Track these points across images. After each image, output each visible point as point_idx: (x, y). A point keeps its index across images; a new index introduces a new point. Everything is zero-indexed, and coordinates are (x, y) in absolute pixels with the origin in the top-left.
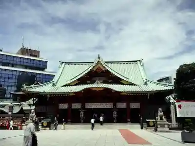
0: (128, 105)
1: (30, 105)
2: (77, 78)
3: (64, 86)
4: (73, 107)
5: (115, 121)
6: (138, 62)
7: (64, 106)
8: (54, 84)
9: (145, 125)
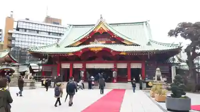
0: (129, 66)
1: (39, 65)
2: (80, 39)
3: (67, 47)
4: (74, 68)
5: (115, 81)
6: (144, 24)
7: (66, 66)
8: (58, 45)
9: (144, 85)
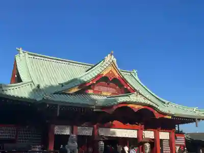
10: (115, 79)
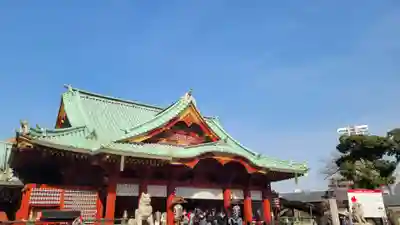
8: (93, 133)
10: (194, 124)
